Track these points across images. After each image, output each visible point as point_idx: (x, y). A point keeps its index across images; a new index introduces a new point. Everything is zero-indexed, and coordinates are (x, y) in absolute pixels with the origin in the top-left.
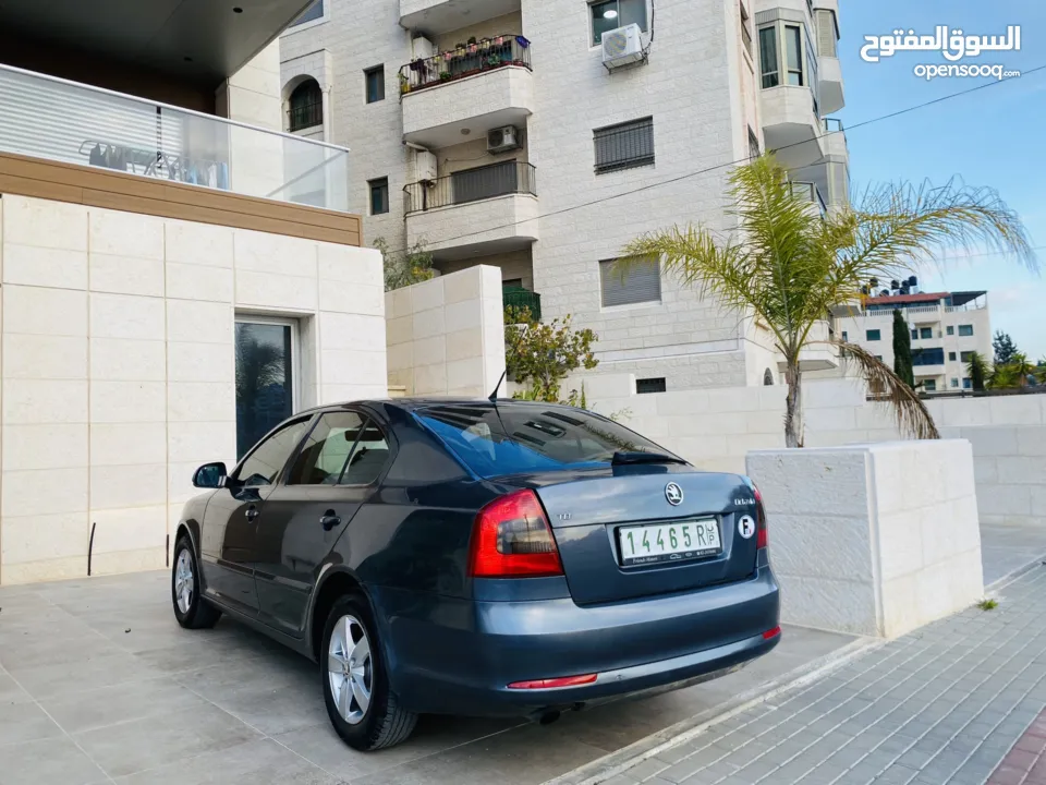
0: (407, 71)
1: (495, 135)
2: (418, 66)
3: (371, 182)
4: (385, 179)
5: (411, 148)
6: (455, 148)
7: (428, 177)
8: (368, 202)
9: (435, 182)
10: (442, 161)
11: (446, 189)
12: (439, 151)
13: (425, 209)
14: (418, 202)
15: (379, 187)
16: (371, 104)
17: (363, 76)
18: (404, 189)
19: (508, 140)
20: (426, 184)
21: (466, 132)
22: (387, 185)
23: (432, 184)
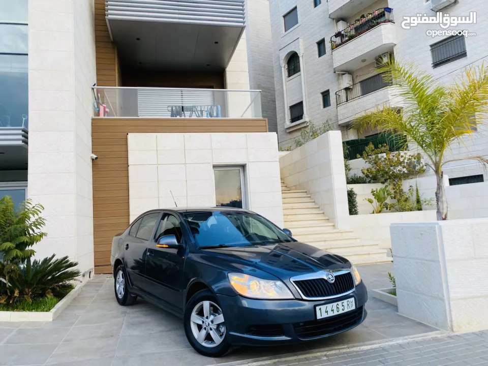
0: (334, 39)
1: (379, 59)
2: (338, 35)
3: (322, 93)
4: (328, 91)
5: (339, 74)
6: (361, 69)
7: (347, 86)
8: (322, 103)
9: (351, 87)
10: (355, 76)
11: (358, 89)
12: (353, 72)
13: (347, 101)
14: (344, 98)
15: (326, 95)
16: (321, 58)
17: (316, 45)
18: (336, 94)
19: (385, 60)
20: (347, 89)
21: (364, 61)
22: (329, 94)
23: (350, 89)
